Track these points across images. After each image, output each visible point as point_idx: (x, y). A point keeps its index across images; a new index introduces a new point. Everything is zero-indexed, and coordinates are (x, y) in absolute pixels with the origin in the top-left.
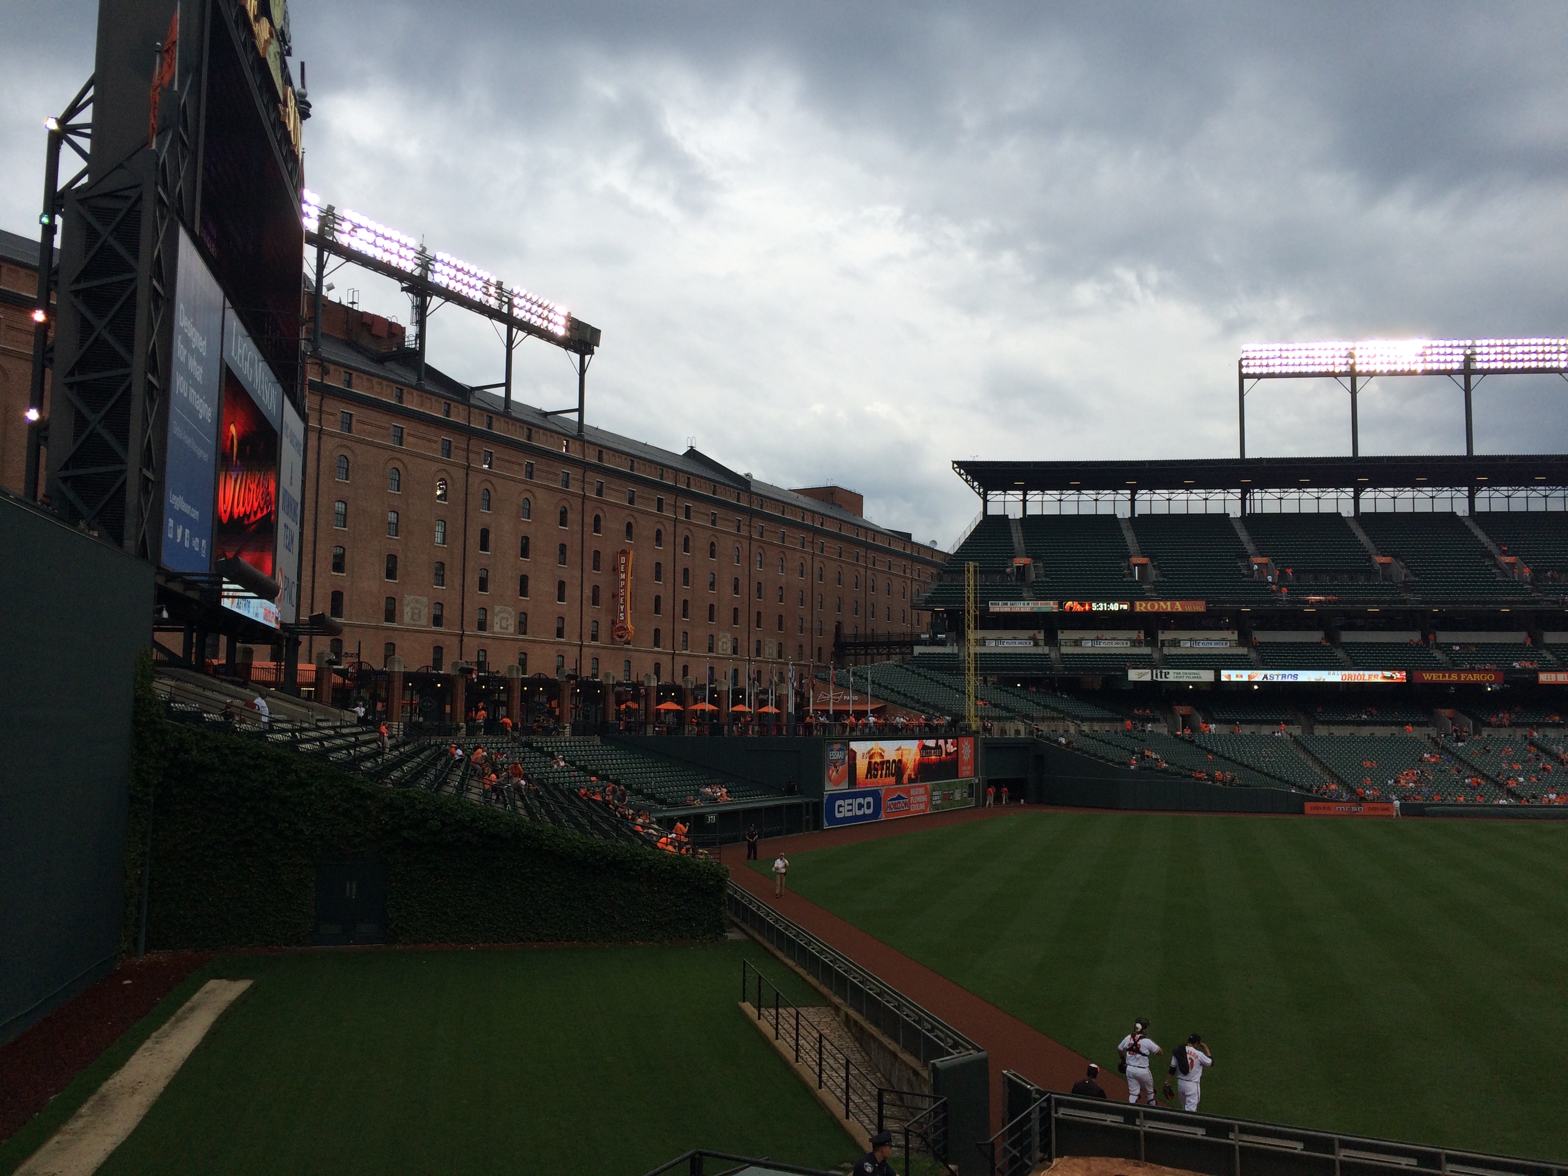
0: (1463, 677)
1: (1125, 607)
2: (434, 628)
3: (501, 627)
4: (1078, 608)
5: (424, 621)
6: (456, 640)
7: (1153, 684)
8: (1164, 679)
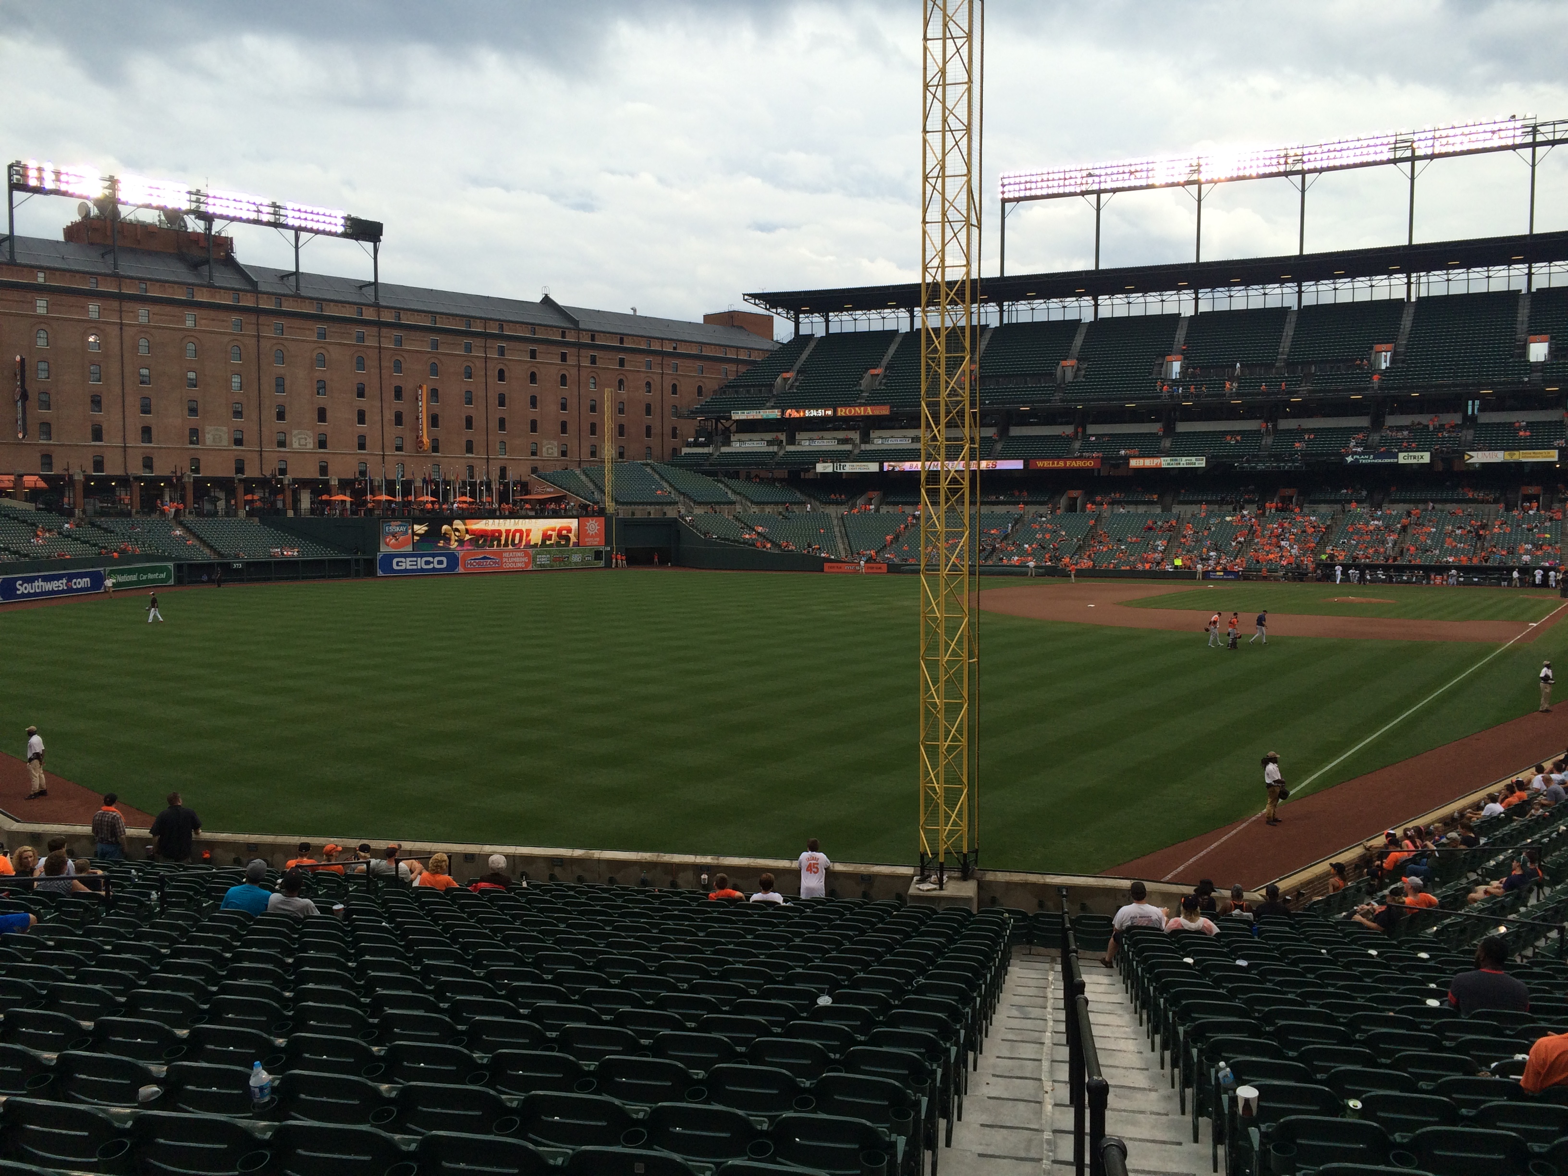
0: (1068, 463)
1: (829, 413)
2: (234, 447)
3: (300, 445)
4: (795, 414)
5: (225, 443)
6: (257, 455)
7: (834, 473)
8: (842, 471)
